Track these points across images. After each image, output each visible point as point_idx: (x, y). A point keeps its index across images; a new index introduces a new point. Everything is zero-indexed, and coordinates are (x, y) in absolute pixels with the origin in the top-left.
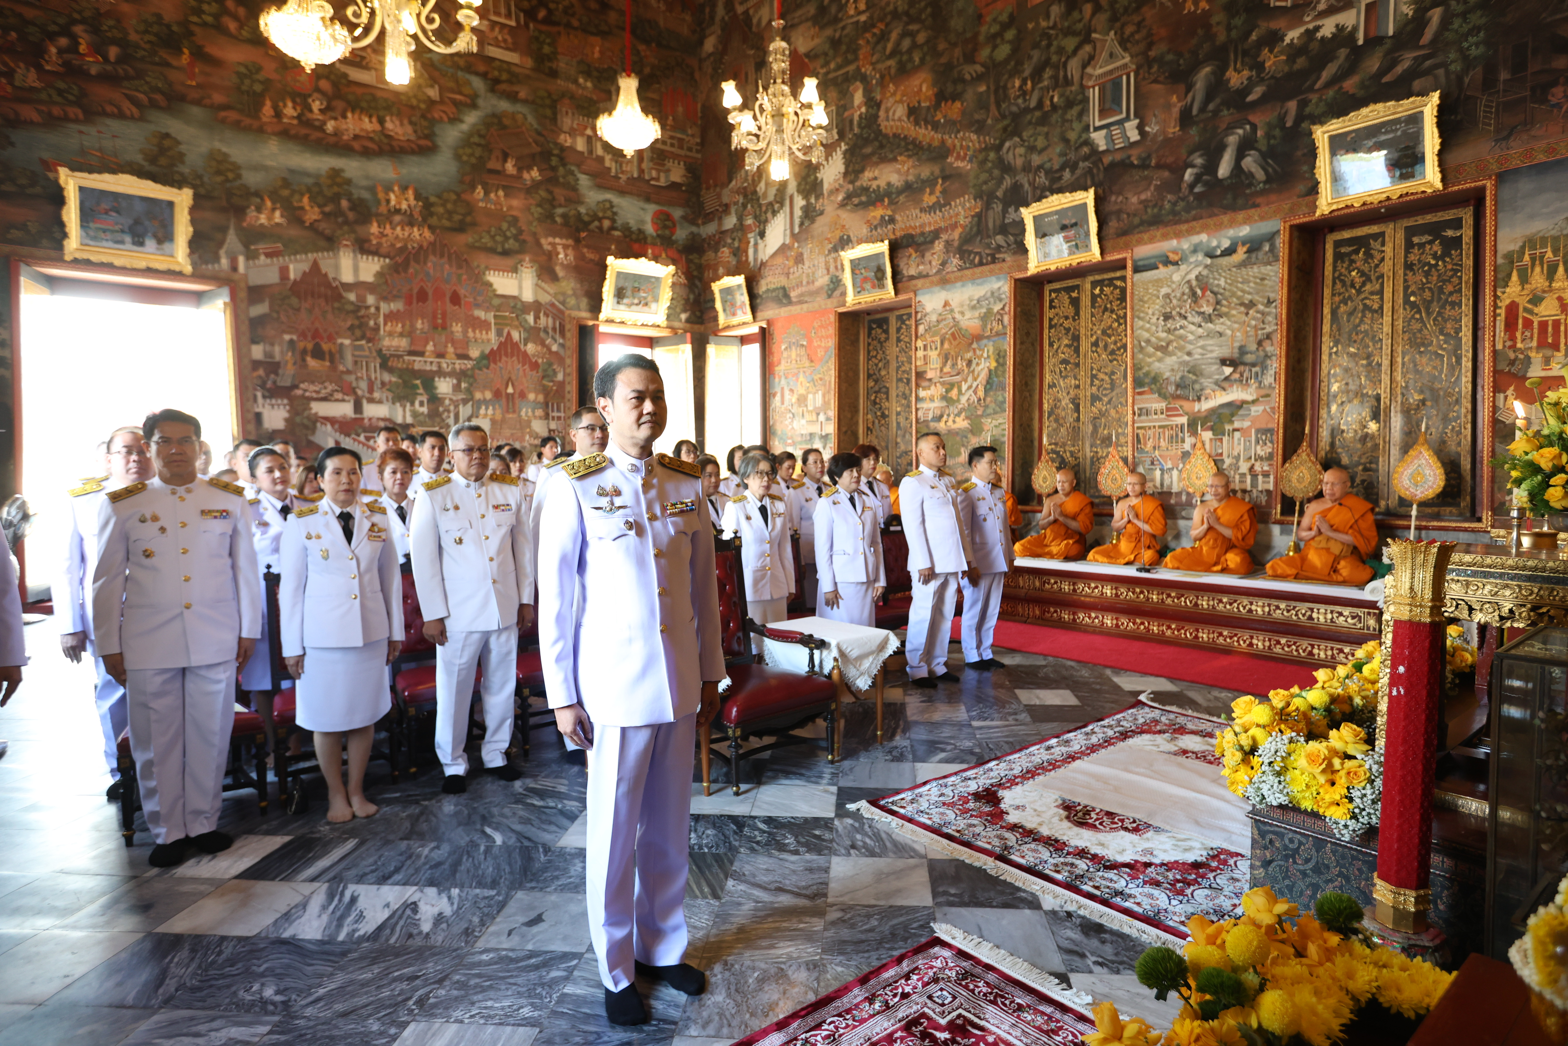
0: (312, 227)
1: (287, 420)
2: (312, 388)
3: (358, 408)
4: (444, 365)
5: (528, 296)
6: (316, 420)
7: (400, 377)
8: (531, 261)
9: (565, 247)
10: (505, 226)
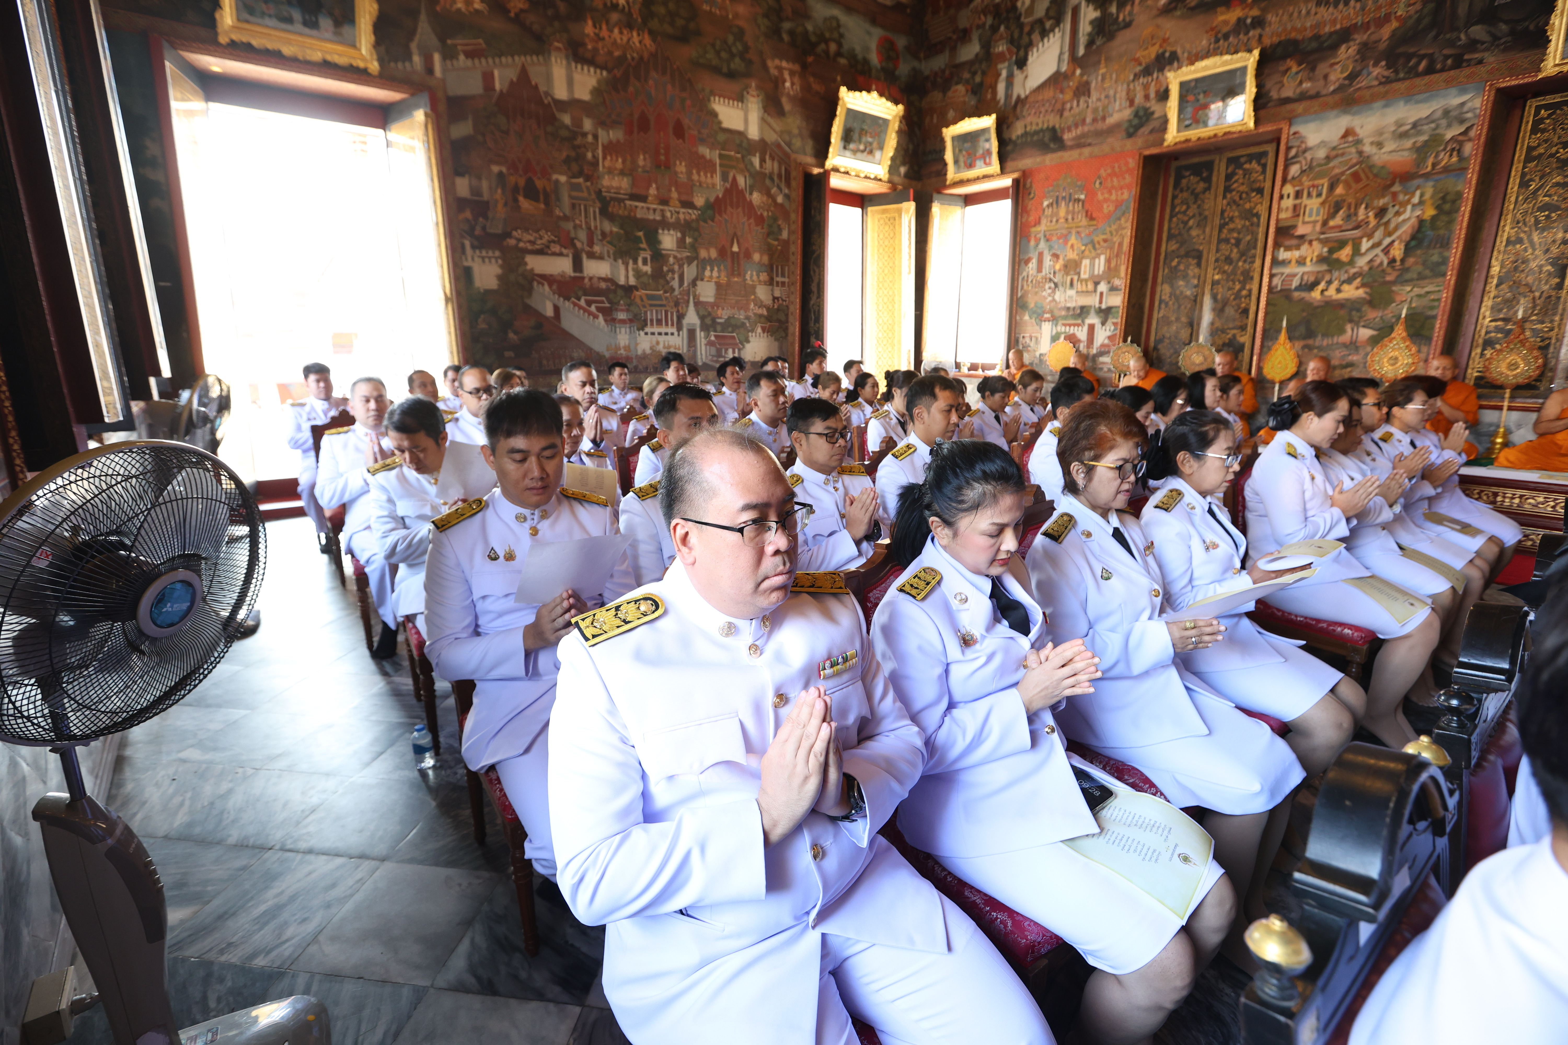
0: (517, 20)
1: (500, 278)
2: (526, 237)
3: (578, 265)
4: (668, 214)
5: (754, 133)
6: (533, 279)
7: (621, 227)
8: (758, 88)
9: (792, 73)
10: (731, 39)
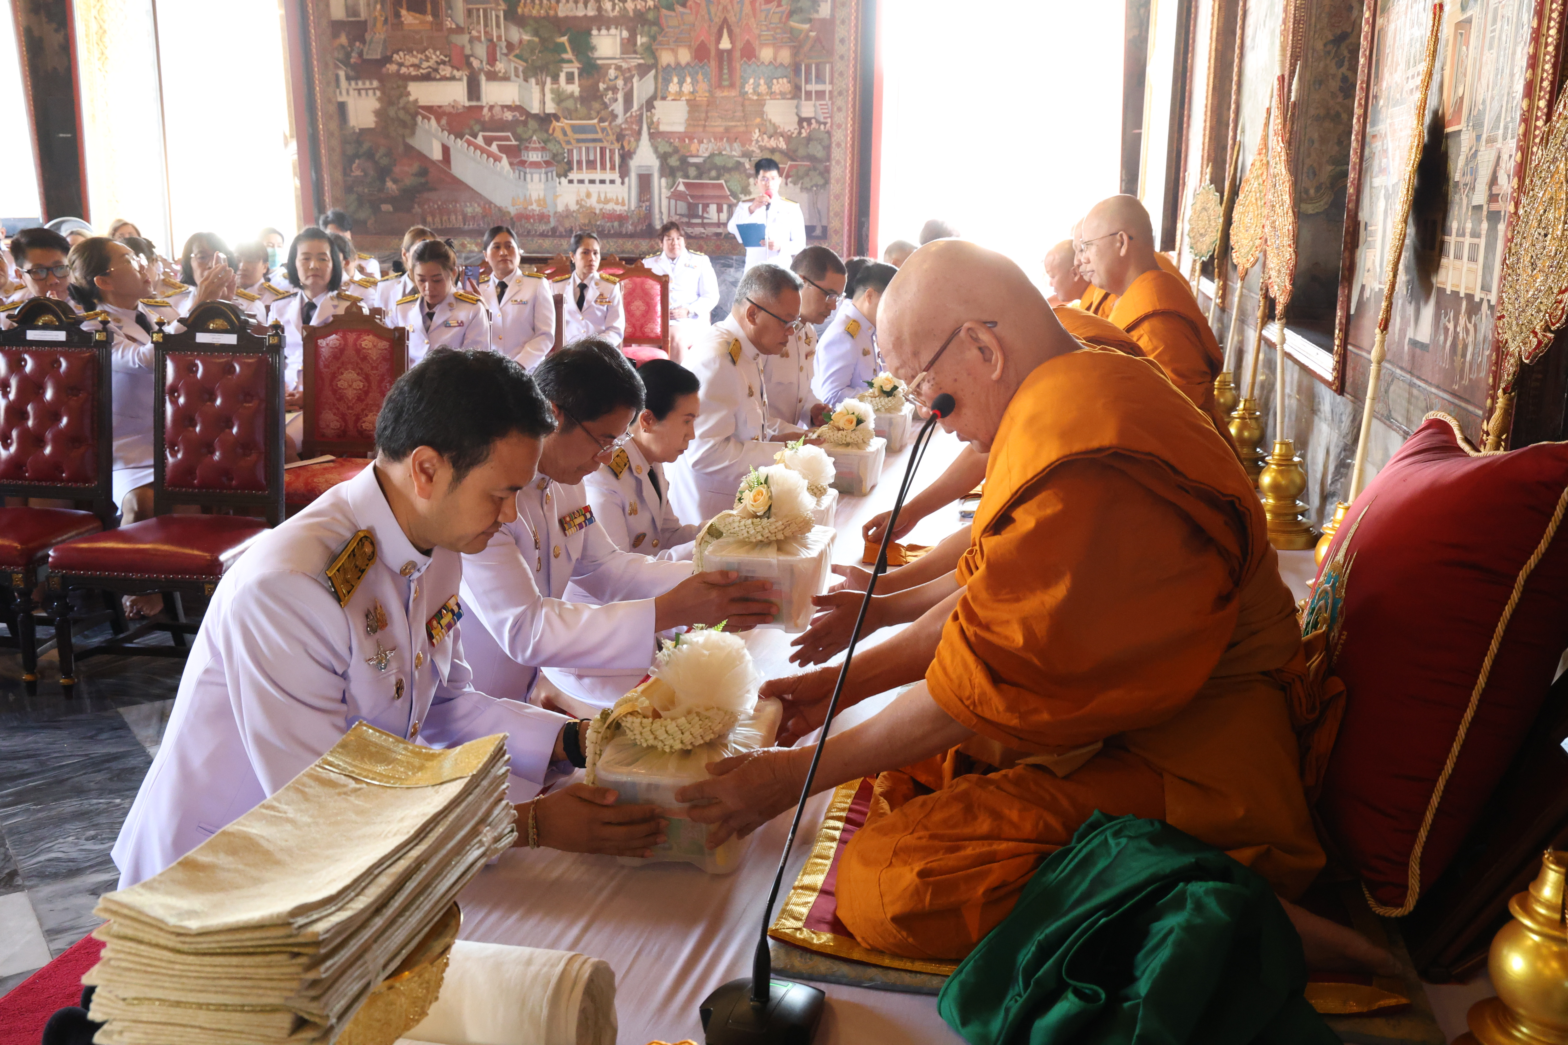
1: (378, 113)
2: (410, 60)
3: (474, 91)
4: (608, 6)
6: (415, 112)
7: (536, 33)
